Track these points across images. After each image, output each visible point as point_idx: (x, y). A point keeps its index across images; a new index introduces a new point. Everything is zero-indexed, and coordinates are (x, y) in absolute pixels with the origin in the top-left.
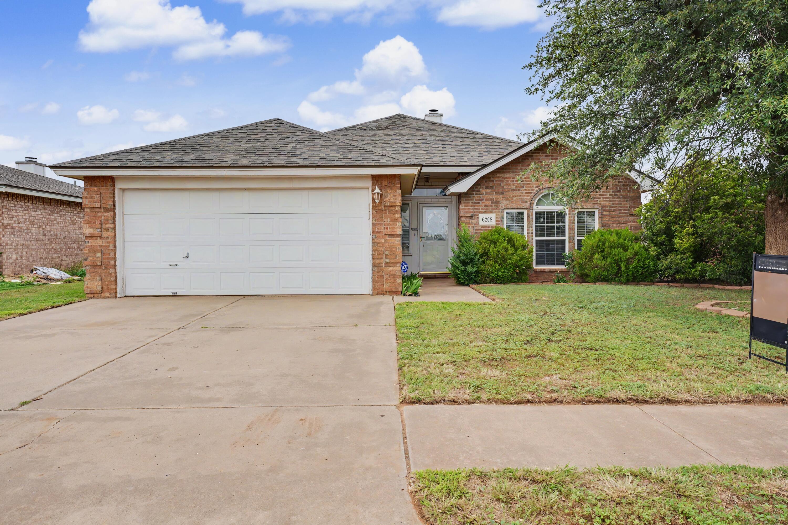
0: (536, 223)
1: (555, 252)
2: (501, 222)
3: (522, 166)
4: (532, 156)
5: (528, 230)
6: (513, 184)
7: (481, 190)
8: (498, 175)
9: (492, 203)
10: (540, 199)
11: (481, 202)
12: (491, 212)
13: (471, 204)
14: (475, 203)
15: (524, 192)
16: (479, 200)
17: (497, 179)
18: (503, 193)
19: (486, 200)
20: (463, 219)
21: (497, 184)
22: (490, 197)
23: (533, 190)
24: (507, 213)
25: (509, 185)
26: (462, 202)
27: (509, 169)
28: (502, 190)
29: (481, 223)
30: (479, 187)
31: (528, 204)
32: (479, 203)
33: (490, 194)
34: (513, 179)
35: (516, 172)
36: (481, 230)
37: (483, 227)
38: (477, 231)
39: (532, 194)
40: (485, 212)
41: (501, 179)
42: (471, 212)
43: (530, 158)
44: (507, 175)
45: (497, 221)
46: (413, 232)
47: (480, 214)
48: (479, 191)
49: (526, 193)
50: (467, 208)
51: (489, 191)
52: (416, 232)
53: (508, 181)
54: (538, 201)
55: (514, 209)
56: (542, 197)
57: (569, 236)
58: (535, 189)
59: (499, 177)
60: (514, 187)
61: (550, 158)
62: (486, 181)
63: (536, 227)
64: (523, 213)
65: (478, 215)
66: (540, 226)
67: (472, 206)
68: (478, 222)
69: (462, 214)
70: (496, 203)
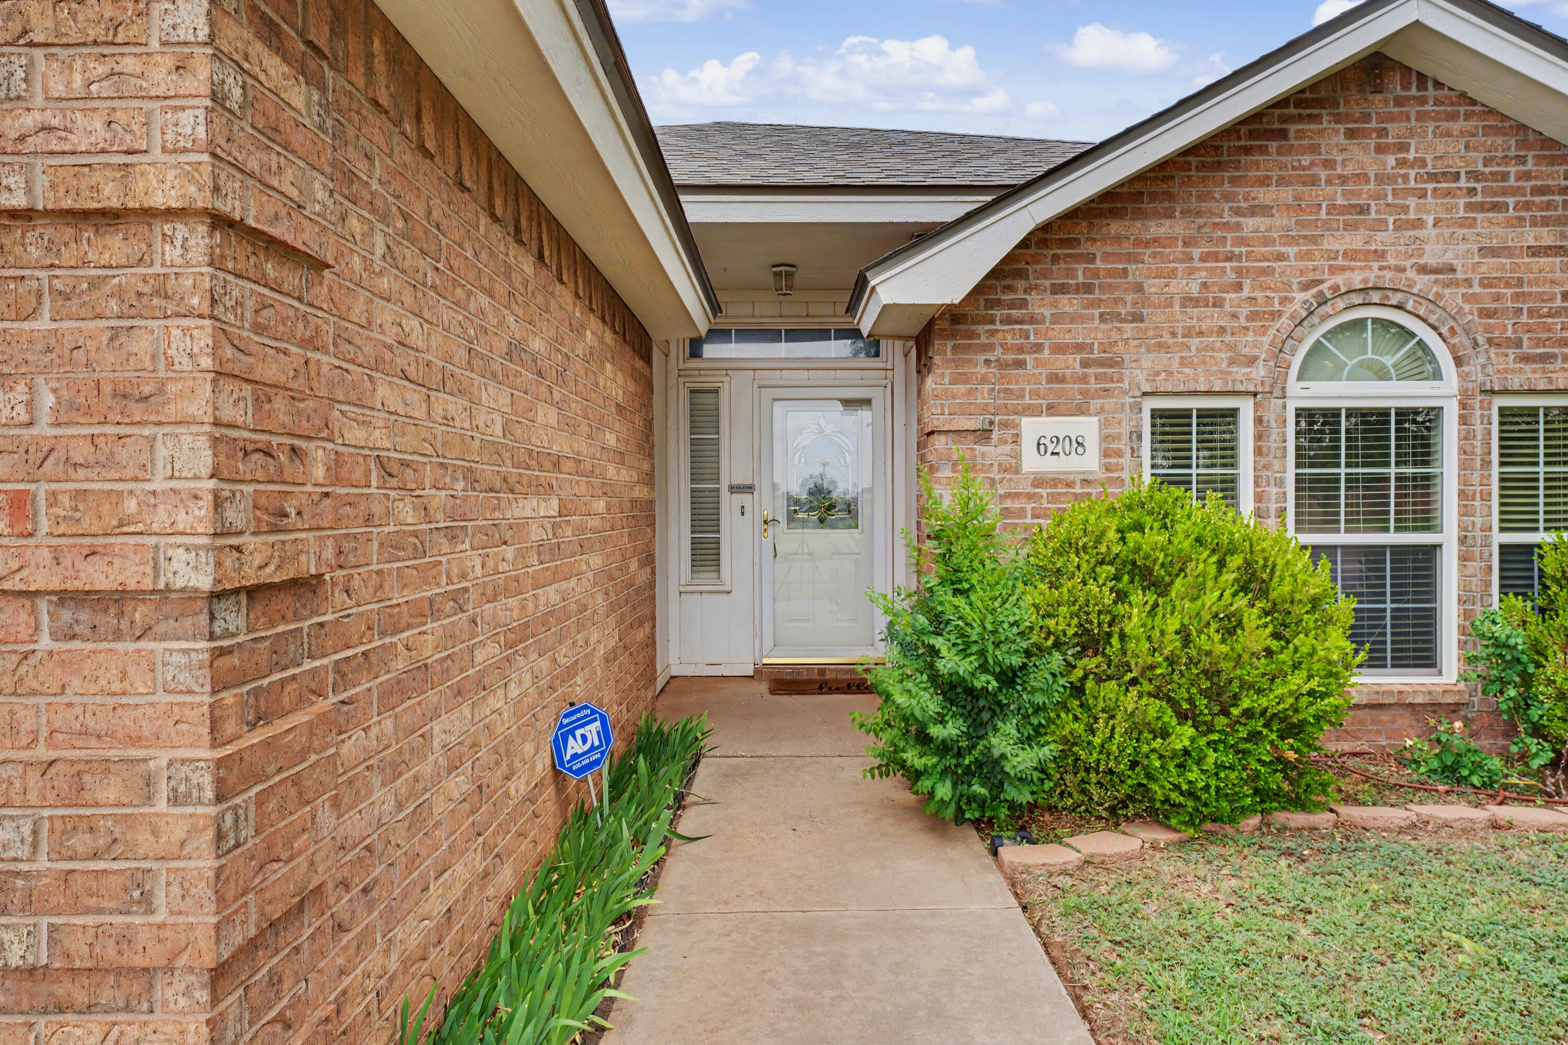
0: (1298, 466)
1: (1389, 606)
2: (1126, 461)
3: (1233, 181)
4: (1282, 134)
5: (1259, 498)
6: (1191, 272)
7: (1033, 297)
8: (1115, 227)
9: (1085, 364)
10: (1318, 344)
11: (1029, 359)
12: (1081, 411)
13: (982, 370)
14: (1003, 365)
15: (1244, 312)
16: (1021, 350)
17: (1109, 249)
18: (1137, 318)
19: (1058, 349)
20: (939, 442)
21: (1110, 273)
22: (1080, 333)
23: (1285, 300)
24: (1156, 413)
25: (1172, 274)
26: (937, 359)
27: (1171, 197)
28: (1135, 304)
29: (1032, 462)
30: (1021, 284)
31: (1259, 372)
32: (1020, 364)
33: (1074, 318)
34: (1186, 244)
35: (1199, 214)
36: (1030, 497)
37: (1039, 481)
38: (1009, 504)
39: (1284, 322)
40: (1052, 410)
41: (1128, 247)
42: (984, 409)
43: (1273, 146)
44: (1158, 228)
45: (1106, 453)
46: (739, 499)
47: (1025, 421)
48: (1023, 304)
49: (1252, 317)
50: (962, 388)
51: (1069, 304)
52: (745, 498)
53: (1165, 259)
54: (1309, 354)
55: (1195, 393)
56: (1327, 335)
57: (1462, 528)
58: (1300, 296)
59: (1118, 239)
60: (1194, 289)
61: (1372, 142)
62: (1055, 259)
63: (1299, 479)
64: (1232, 414)
65: (1017, 426)
66: (1316, 479)
67: (984, 380)
68: (1017, 456)
69: (936, 420)
70: (1102, 363)
